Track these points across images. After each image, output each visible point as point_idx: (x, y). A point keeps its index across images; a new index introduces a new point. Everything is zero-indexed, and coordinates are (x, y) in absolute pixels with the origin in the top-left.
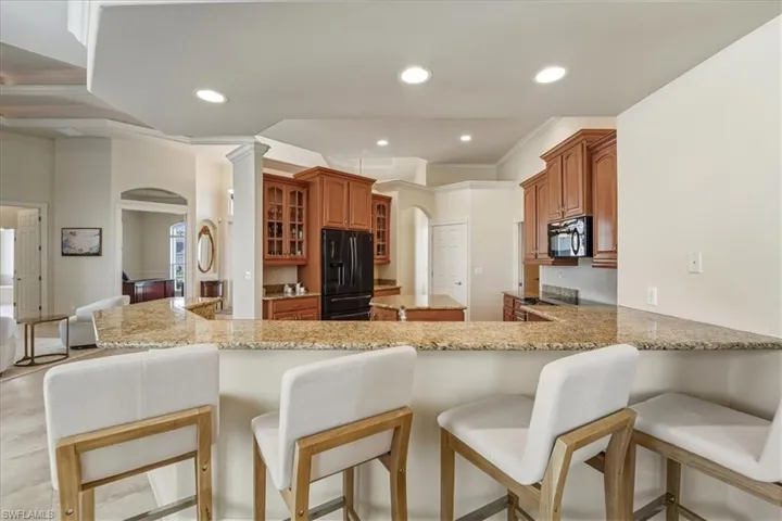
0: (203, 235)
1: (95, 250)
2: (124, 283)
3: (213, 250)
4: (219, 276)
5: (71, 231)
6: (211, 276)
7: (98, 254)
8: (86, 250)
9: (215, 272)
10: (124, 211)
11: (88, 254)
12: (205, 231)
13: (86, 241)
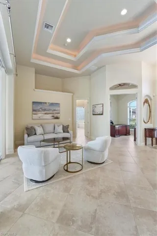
0: (145, 104)
1: (101, 113)
2: (111, 125)
3: (150, 112)
4: (154, 125)
5: (94, 106)
6: (150, 126)
7: (102, 114)
8: (99, 113)
9: (151, 123)
10: (111, 95)
11: (99, 114)
12: (146, 101)
13: (98, 110)
